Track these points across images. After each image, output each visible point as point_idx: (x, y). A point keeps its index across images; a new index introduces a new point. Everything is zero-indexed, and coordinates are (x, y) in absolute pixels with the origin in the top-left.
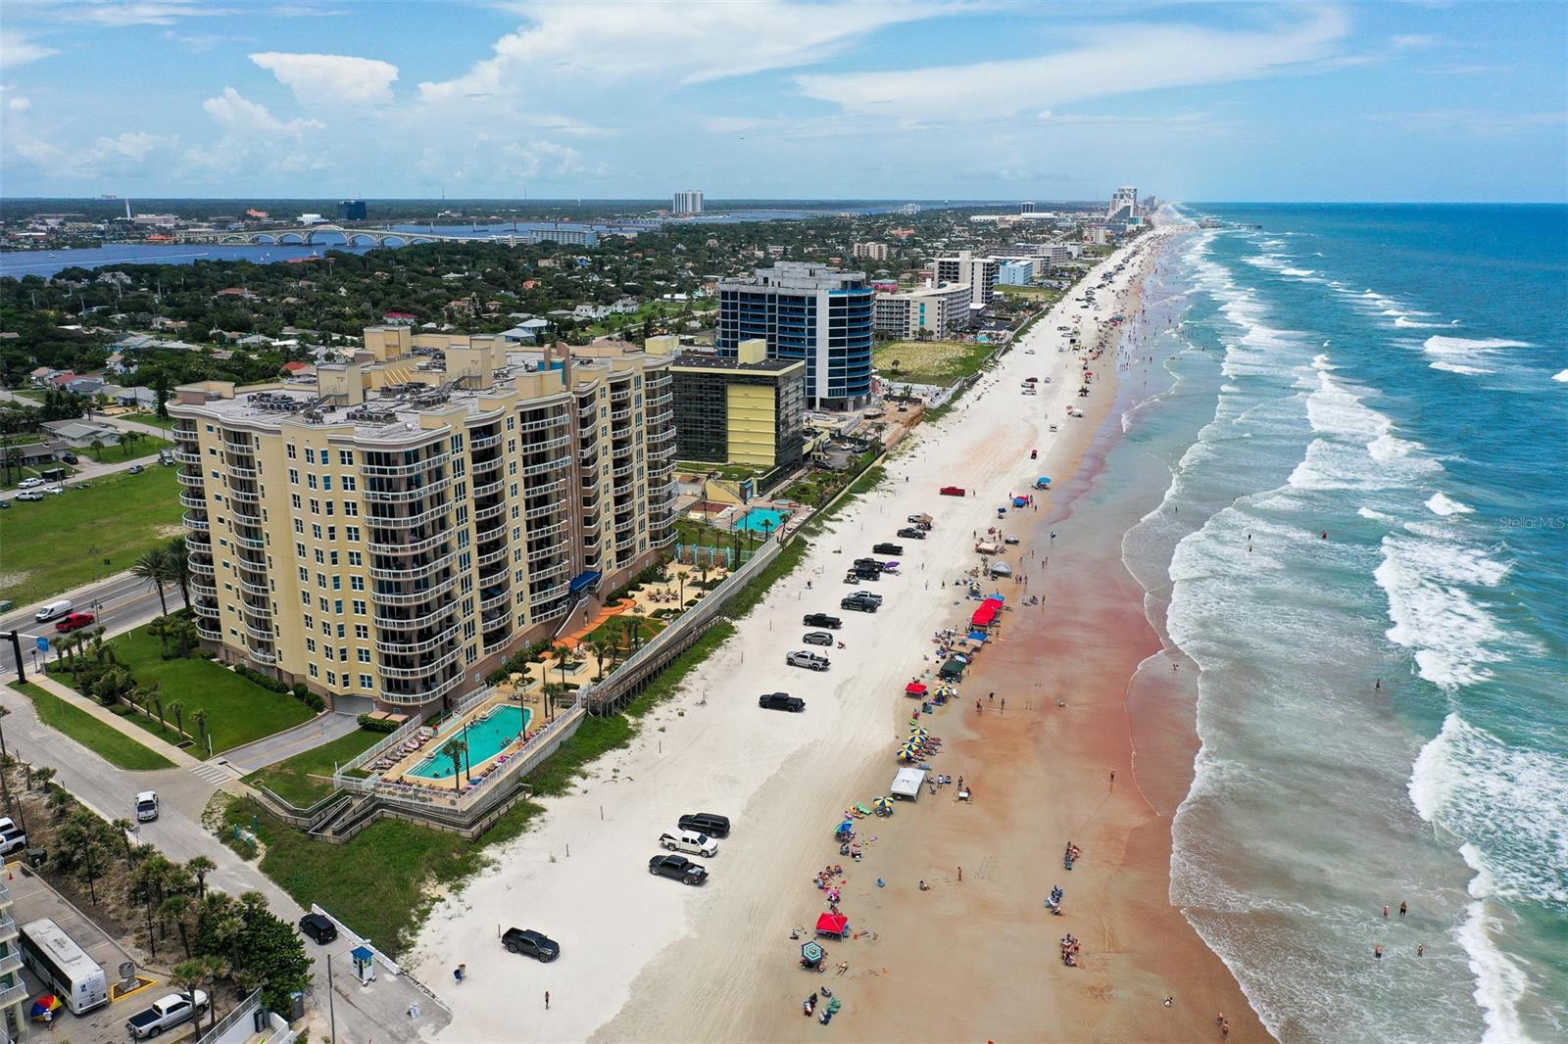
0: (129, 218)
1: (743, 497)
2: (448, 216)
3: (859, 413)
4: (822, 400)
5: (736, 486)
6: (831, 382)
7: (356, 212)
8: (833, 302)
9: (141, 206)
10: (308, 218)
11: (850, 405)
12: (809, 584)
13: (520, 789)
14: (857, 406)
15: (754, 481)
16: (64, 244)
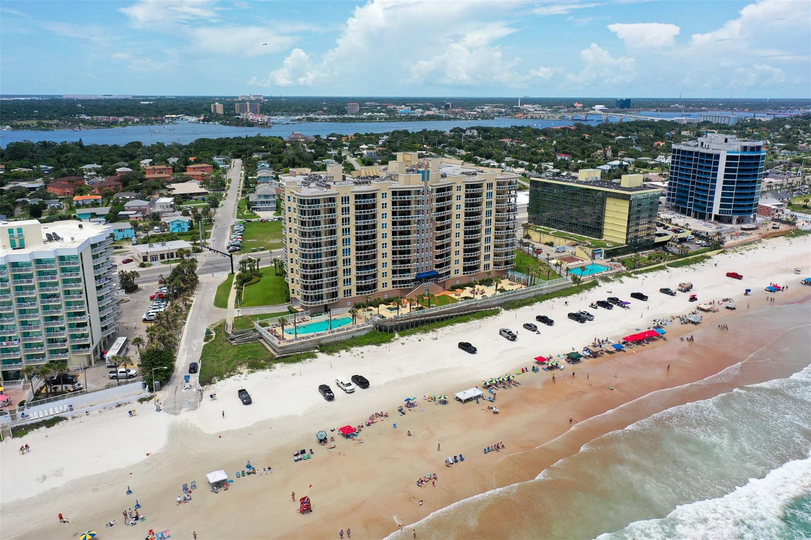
0: (519, 106)
1: (593, 258)
2: (676, 107)
3: (739, 226)
4: (715, 215)
5: (590, 251)
6: (721, 206)
7: (625, 104)
8: (728, 158)
9: (526, 101)
10: (598, 107)
11: (734, 221)
12: (566, 303)
13: (316, 348)
14: (739, 221)
15: (603, 250)
16: (479, 118)
